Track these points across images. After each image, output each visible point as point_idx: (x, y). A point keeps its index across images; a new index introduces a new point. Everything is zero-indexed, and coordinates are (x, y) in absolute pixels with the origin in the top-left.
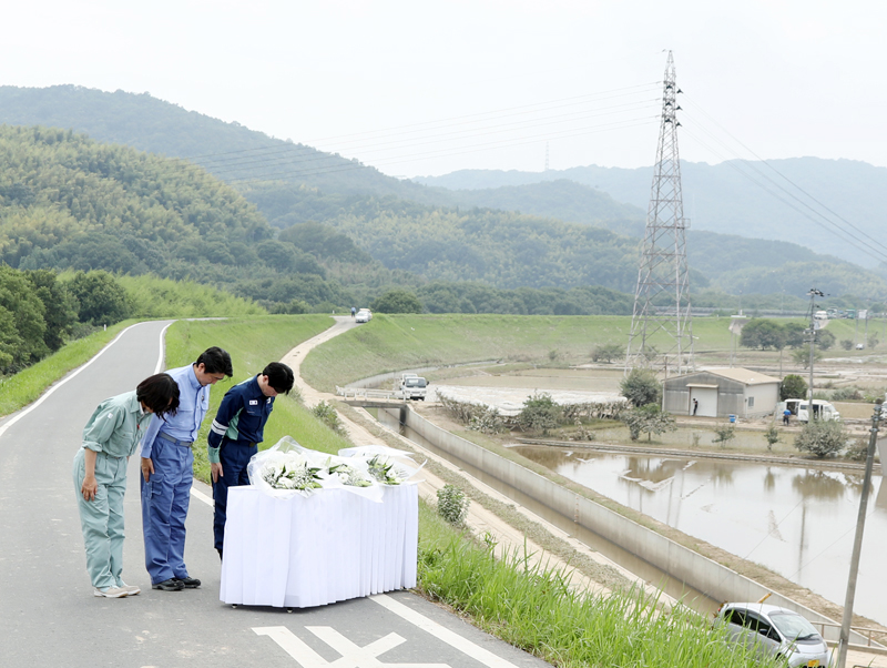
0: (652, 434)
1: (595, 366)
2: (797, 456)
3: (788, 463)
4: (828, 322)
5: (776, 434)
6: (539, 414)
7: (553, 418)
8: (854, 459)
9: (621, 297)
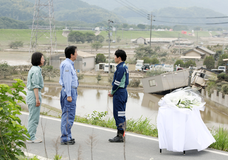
0: (50, 77)
1: (12, 50)
2: (109, 86)
3: (106, 88)
4: (100, 32)
5: (100, 77)
6: (3, 70)
7: (9, 72)
8: (132, 86)
9: (14, 21)
